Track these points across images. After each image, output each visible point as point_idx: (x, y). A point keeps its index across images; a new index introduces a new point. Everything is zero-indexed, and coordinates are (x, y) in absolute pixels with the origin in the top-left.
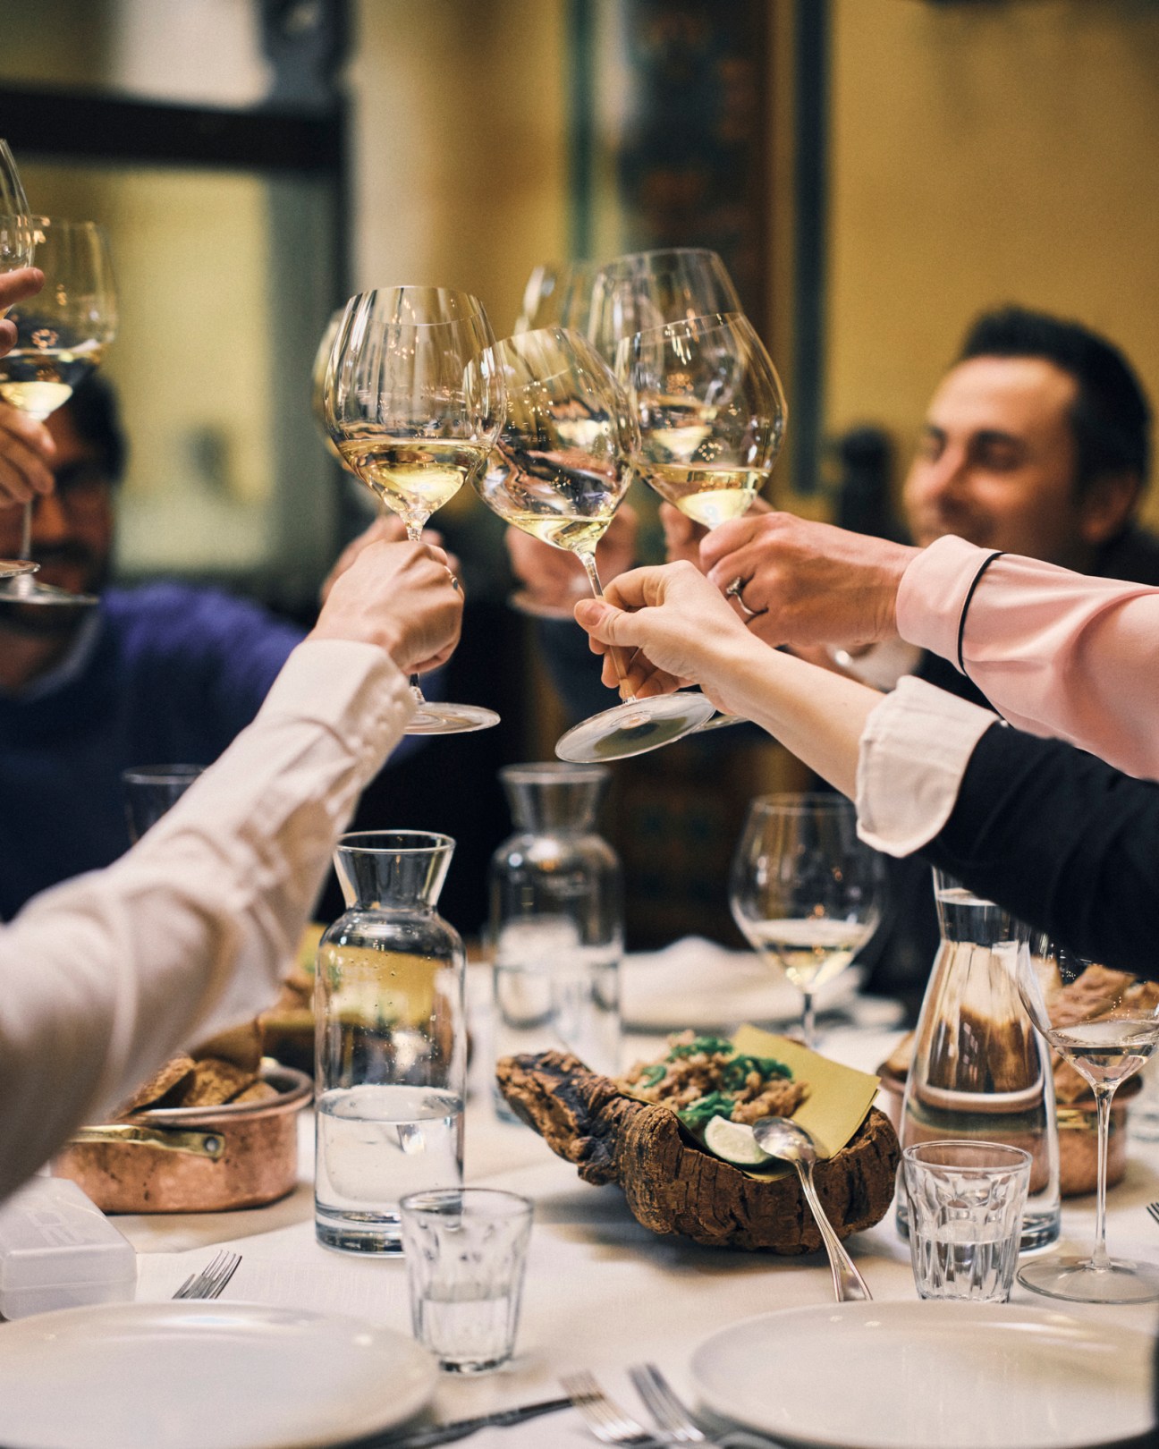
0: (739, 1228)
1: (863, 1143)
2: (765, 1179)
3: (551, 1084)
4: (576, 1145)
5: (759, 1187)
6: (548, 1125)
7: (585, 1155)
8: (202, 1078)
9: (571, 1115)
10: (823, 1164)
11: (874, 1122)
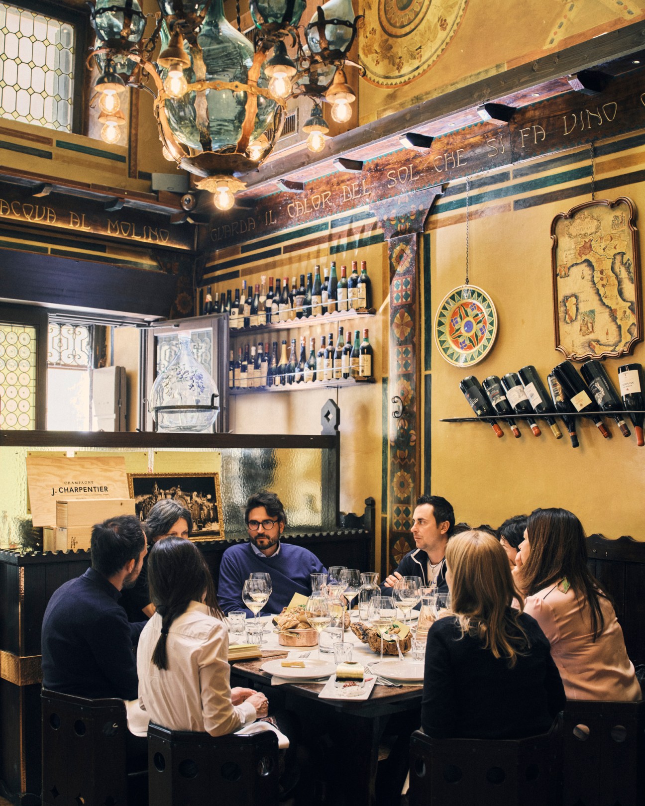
0: (387, 651)
1: (407, 638)
2: (391, 643)
3: (358, 627)
4: (362, 637)
5: (390, 644)
6: (358, 634)
7: (363, 638)
8: (299, 625)
9: (361, 632)
10: (400, 641)
11: (409, 634)
